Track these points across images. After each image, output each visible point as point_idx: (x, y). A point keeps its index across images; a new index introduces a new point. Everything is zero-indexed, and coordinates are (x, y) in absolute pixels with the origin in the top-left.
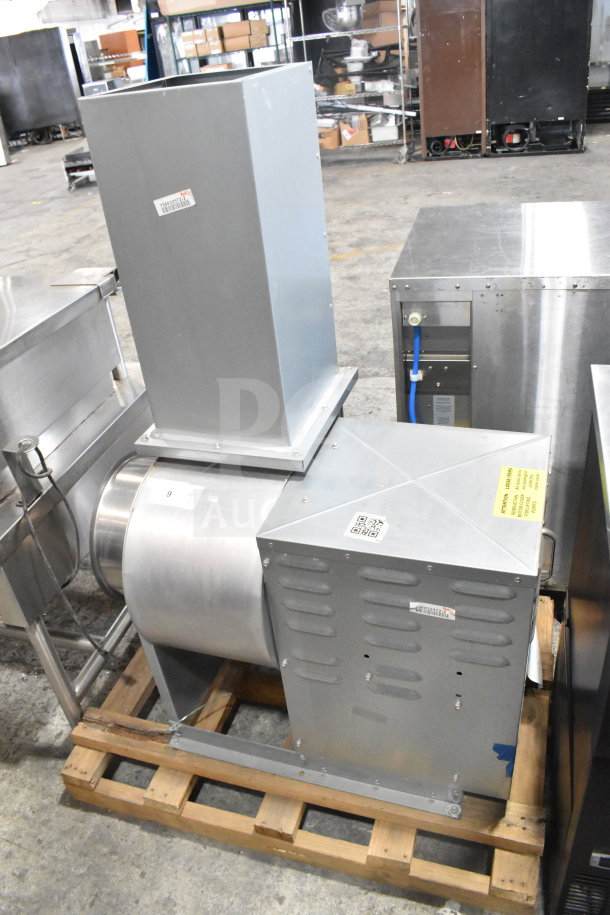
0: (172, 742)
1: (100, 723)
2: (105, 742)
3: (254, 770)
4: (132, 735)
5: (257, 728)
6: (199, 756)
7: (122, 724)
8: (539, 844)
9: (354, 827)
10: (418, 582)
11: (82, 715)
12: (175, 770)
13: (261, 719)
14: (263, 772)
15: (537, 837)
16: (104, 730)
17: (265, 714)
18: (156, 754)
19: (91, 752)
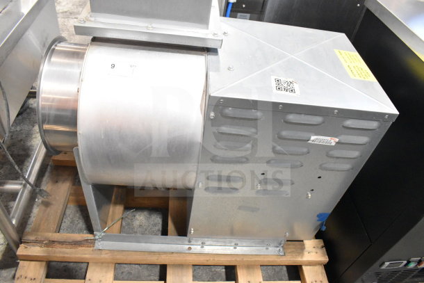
0: (96, 245)
1: (37, 242)
2: (45, 255)
3: (159, 253)
4: (64, 246)
5: (136, 223)
6: (118, 251)
7: (56, 240)
8: (325, 259)
9: (213, 270)
10: (323, 122)
11: (20, 239)
12: (101, 263)
13: (137, 216)
14: (165, 253)
15: (324, 256)
16: (41, 247)
17: (139, 213)
18: (87, 256)
19: (33, 263)
